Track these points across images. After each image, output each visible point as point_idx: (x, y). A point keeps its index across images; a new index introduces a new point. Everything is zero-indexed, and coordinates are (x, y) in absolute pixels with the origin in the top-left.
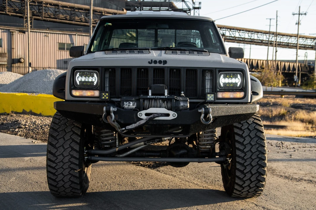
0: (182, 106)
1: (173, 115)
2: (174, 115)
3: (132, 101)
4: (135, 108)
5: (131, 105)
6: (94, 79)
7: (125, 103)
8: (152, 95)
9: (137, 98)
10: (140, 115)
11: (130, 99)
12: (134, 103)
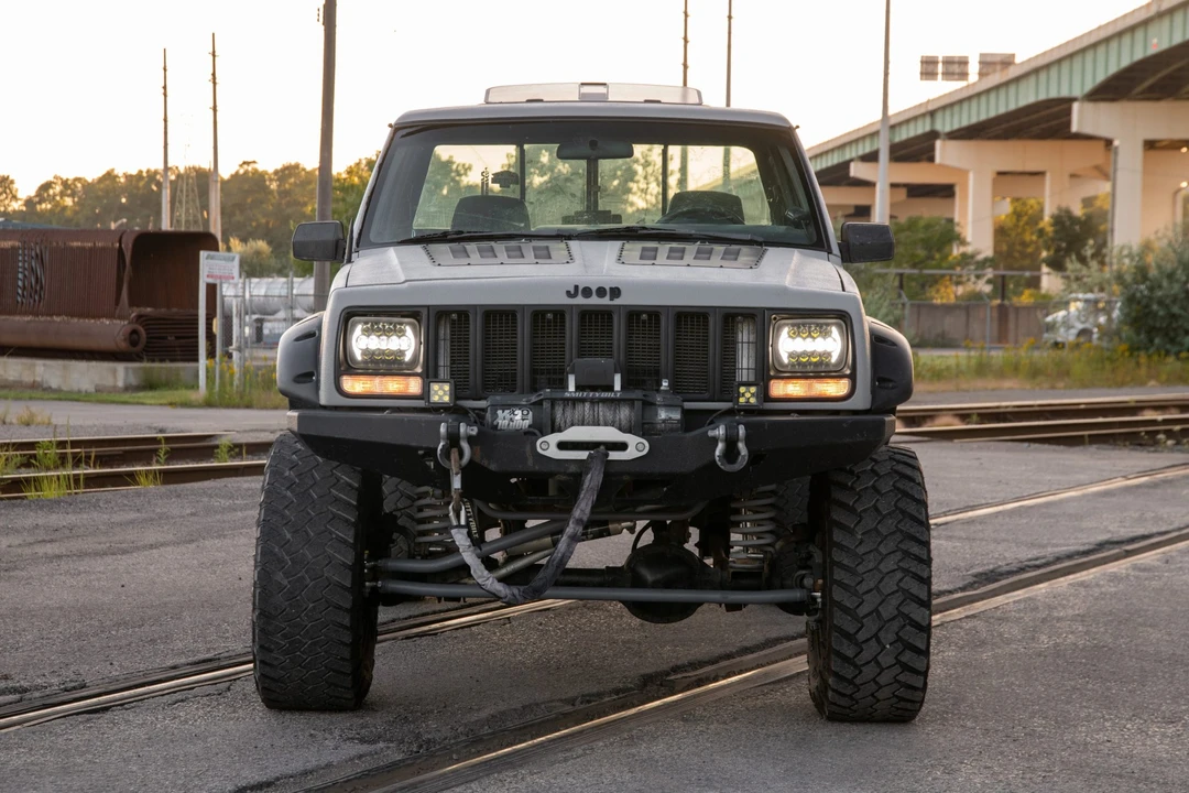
0: (664, 421)
1: (636, 447)
2: (640, 446)
3: (520, 407)
4: (530, 426)
5: (519, 419)
6: (406, 343)
7: (500, 412)
8: (578, 388)
9: (534, 399)
10: (543, 447)
11: (515, 402)
12: (525, 412)
